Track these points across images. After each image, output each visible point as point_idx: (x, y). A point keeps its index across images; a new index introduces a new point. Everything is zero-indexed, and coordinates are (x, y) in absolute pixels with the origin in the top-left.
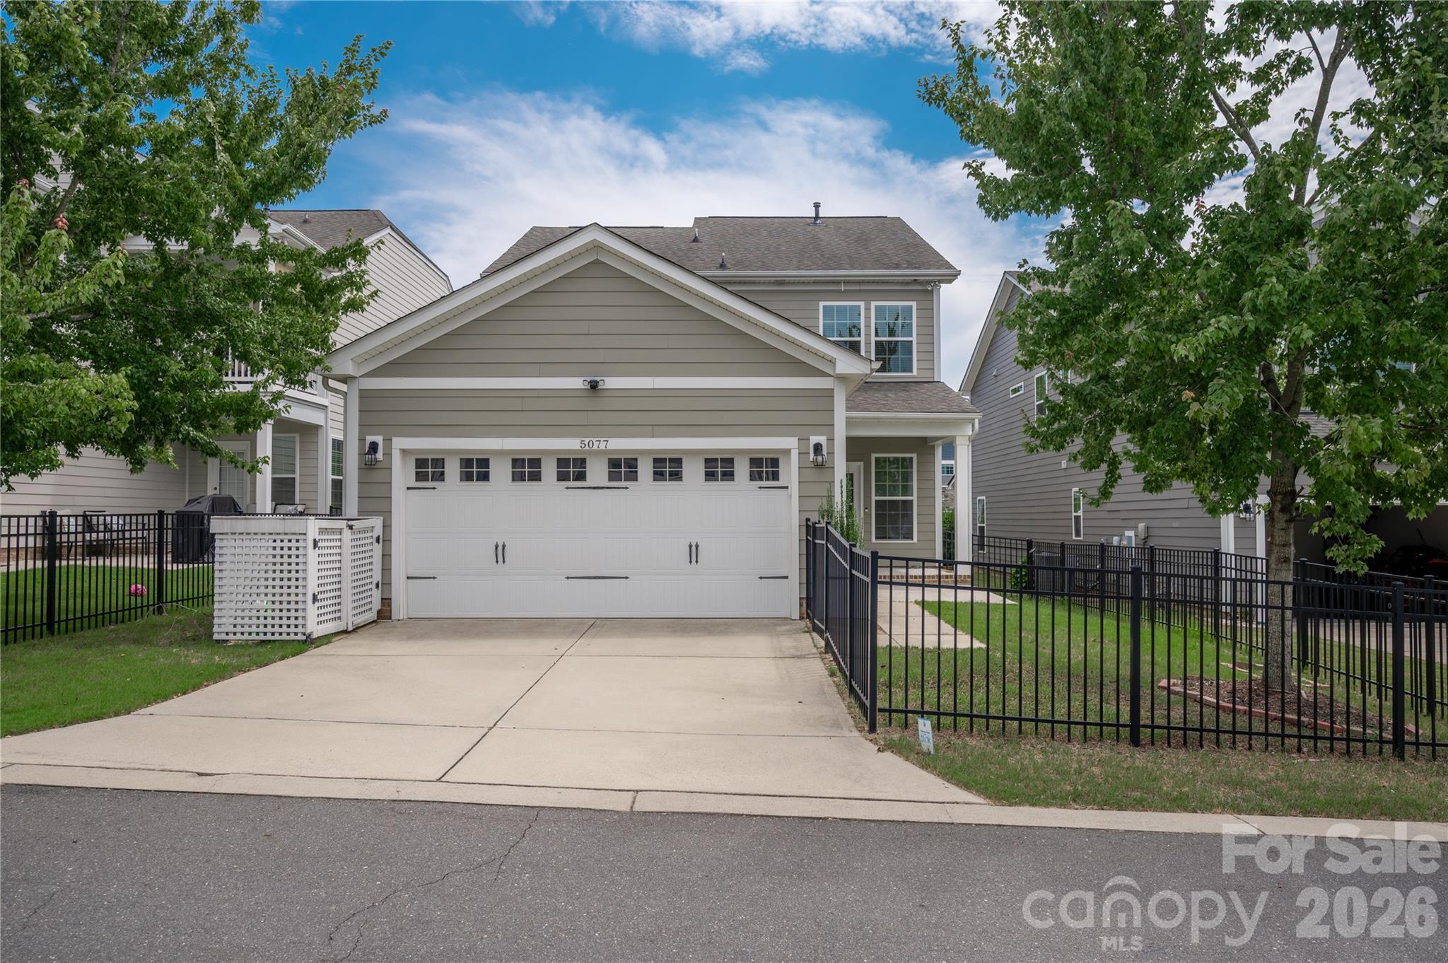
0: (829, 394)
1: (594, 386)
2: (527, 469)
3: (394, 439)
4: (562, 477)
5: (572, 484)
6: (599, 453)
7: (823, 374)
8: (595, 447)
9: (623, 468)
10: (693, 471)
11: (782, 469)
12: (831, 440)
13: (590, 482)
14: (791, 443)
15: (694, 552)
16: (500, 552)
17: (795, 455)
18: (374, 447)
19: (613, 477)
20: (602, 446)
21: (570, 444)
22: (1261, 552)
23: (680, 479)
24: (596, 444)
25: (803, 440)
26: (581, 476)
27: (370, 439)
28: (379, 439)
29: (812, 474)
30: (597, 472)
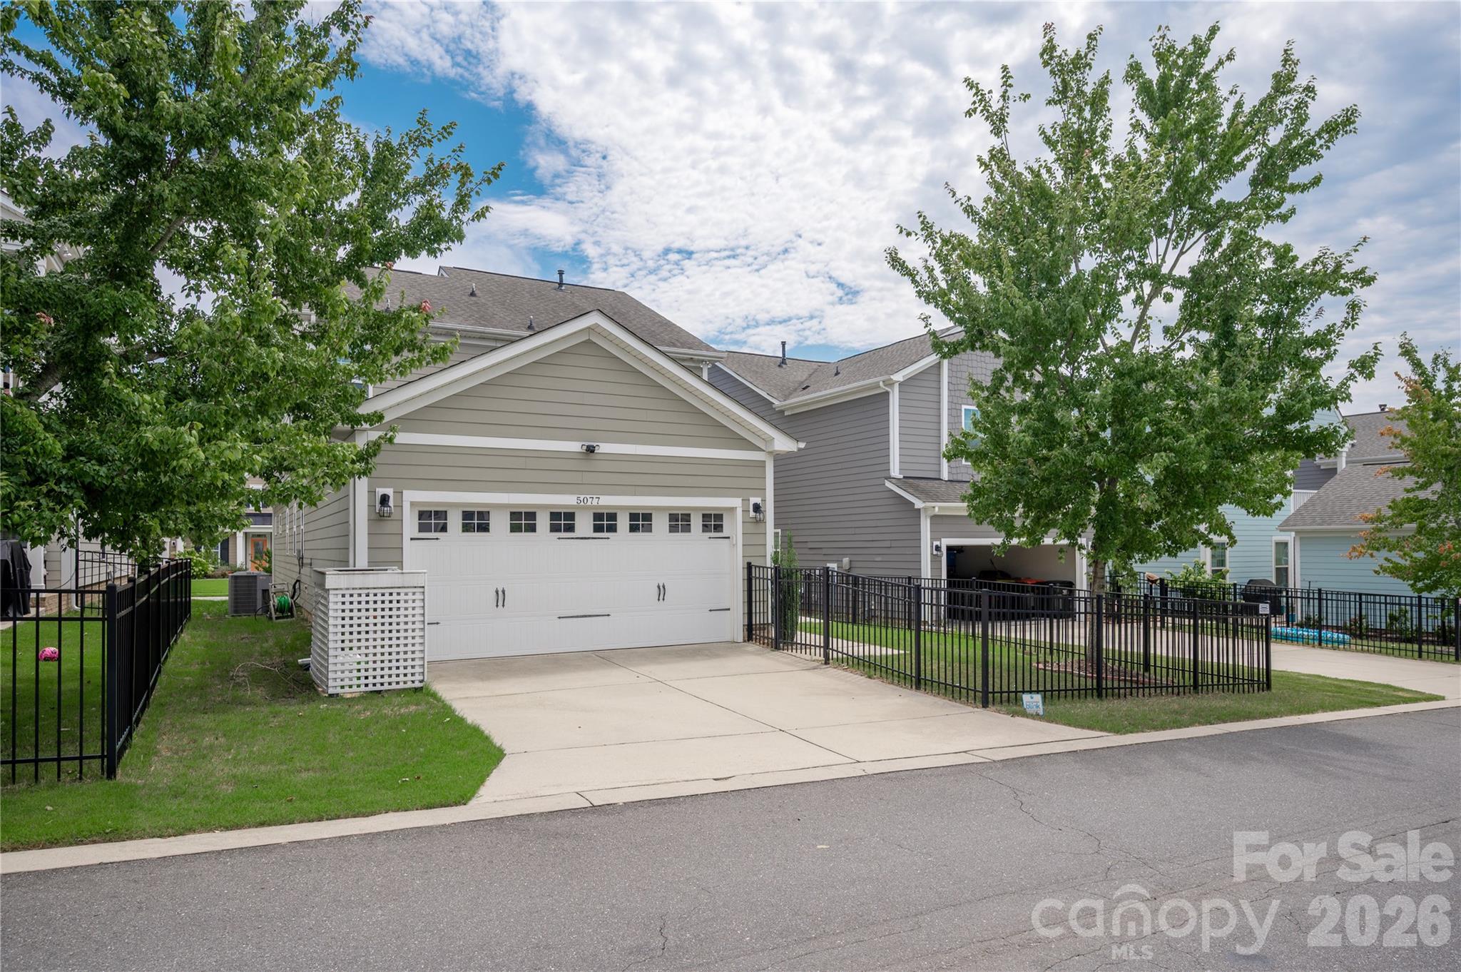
0: (762, 465)
1: (591, 450)
2: (523, 521)
3: (405, 492)
4: (555, 529)
5: (563, 534)
6: (586, 508)
7: (760, 449)
8: (589, 503)
9: (605, 522)
10: (660, 523)
11: (726, 523)
12: (764, 501)
13: (579, 532)
14: (736, 502)
15: (662, 590)
16: (500, 597)
17: (739, 511)
18: (384, 500)
19: (598, 529)
20: (595, 502)
21: (565, 500)
22: (944, 576)
23: (650, 531)
24: (590, 500)
25: (746, 501)
26: (570, 528)
27: (381, 491)
28: (389, 492)
29: (751, 528)
30: (584, 524)
